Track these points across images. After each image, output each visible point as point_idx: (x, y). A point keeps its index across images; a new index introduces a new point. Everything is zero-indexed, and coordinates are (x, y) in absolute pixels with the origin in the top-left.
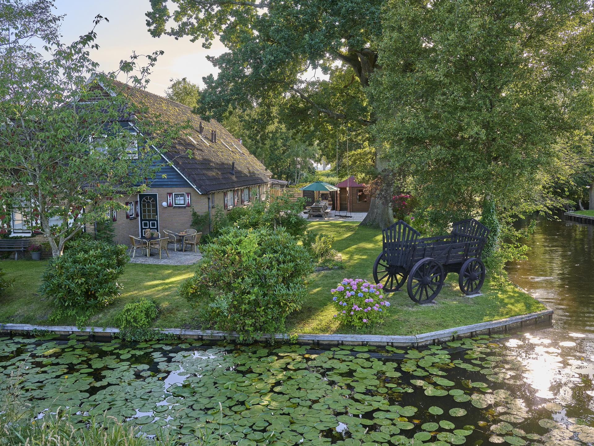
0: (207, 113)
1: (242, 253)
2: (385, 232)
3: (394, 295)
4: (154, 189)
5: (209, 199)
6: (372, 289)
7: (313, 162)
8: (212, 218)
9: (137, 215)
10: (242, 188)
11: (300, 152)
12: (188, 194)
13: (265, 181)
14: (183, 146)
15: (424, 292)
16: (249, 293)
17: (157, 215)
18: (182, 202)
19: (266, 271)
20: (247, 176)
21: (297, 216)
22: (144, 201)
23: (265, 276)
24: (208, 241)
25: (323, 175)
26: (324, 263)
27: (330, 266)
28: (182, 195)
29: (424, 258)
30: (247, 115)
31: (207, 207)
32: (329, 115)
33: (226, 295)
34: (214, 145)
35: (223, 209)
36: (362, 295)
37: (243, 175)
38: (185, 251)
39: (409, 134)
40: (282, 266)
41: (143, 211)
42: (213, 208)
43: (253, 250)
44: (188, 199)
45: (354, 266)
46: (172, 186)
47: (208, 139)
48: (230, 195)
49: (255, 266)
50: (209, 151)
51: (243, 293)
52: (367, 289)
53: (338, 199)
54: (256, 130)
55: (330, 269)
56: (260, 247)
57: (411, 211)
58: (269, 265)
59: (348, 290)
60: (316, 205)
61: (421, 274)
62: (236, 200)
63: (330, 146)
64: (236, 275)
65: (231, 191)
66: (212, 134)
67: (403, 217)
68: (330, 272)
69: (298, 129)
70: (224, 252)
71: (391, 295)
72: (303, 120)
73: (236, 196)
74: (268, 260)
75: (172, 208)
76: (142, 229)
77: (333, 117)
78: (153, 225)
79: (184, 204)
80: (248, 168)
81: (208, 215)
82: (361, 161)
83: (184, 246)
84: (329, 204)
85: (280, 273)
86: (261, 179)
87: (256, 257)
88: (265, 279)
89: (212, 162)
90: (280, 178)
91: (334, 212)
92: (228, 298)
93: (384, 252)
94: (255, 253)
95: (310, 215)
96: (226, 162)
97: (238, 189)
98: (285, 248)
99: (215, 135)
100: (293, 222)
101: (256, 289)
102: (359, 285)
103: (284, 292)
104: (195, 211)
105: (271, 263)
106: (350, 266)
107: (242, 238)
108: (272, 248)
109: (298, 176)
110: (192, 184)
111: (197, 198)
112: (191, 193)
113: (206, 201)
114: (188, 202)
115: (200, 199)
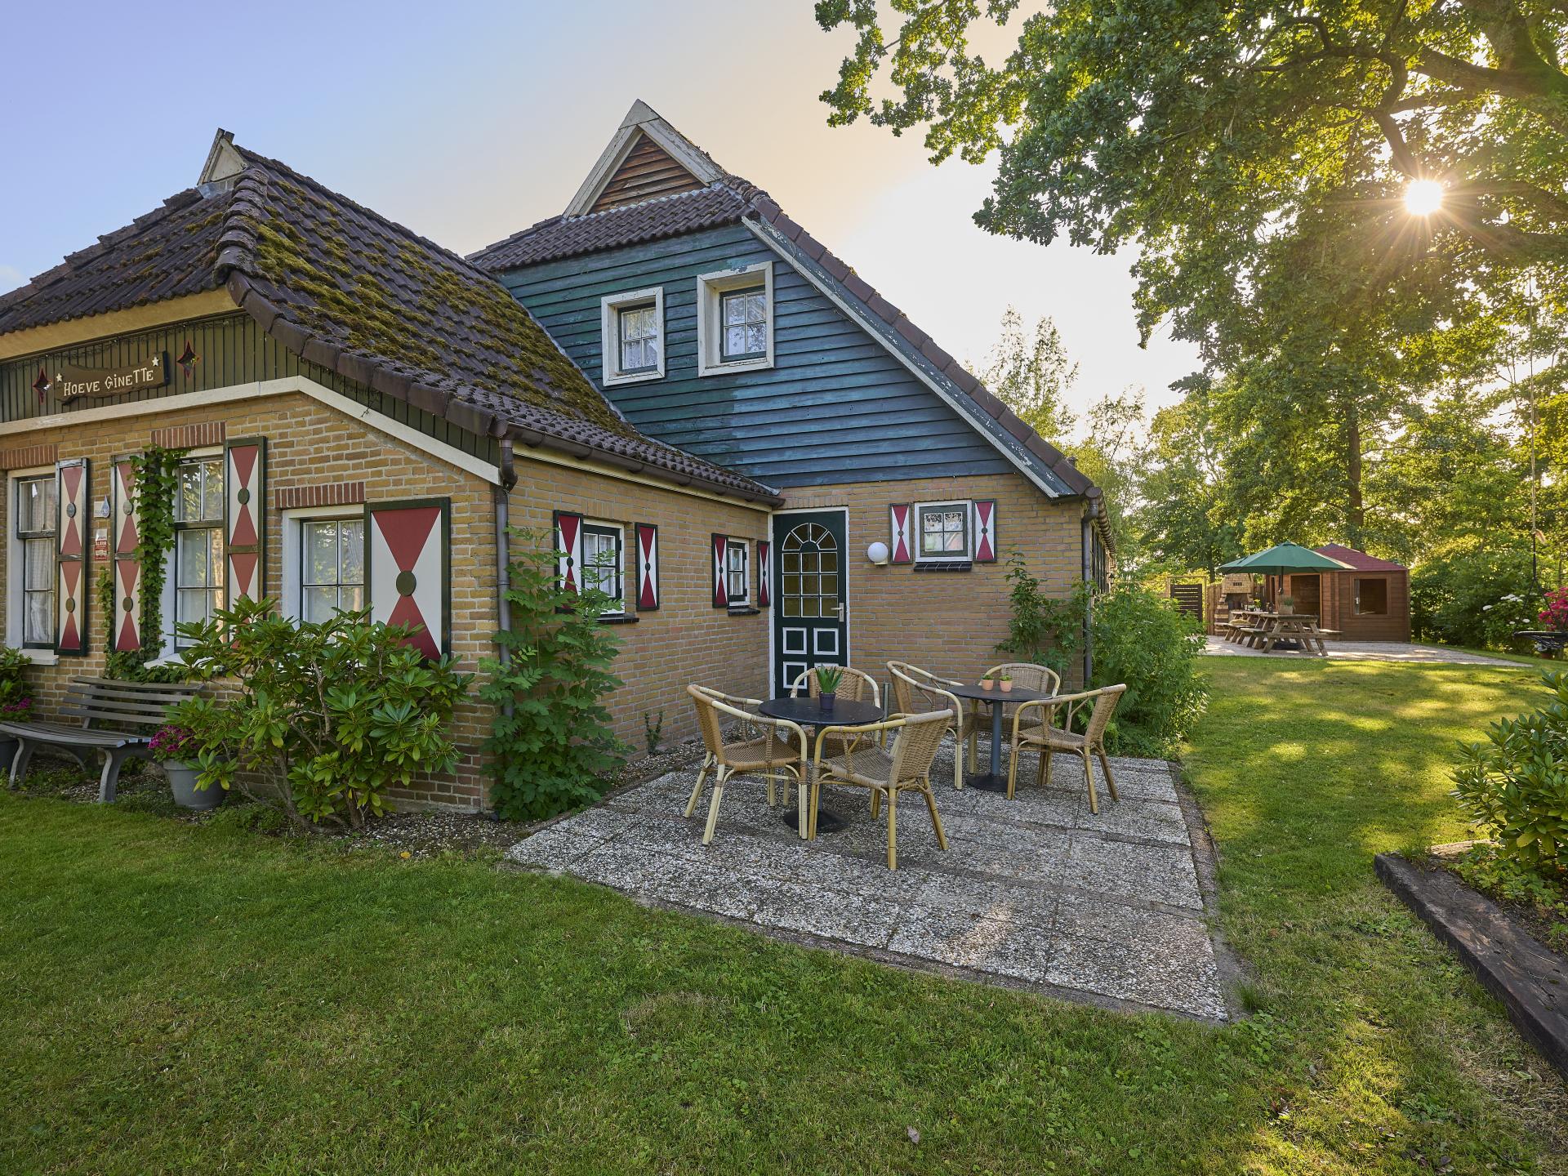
4: (836, 491)
5: (1084, 522)
9: (763, 601)
12: (984, 505)
17: (842, 599)
18: (955, 544)
22: (792, 543)
28: (957, 512)
41: (787, 584)
44: (984, 530)
46: (909, 473)
75: (909, 570)
76: (780, 658)
78: (826, 642)
79: (964, 553)
110: (1013, 451)
111: (1025, 521)
112: (1001, 501)
113: (1073, 533)
114: (985, 539)
115: (1044, 527)
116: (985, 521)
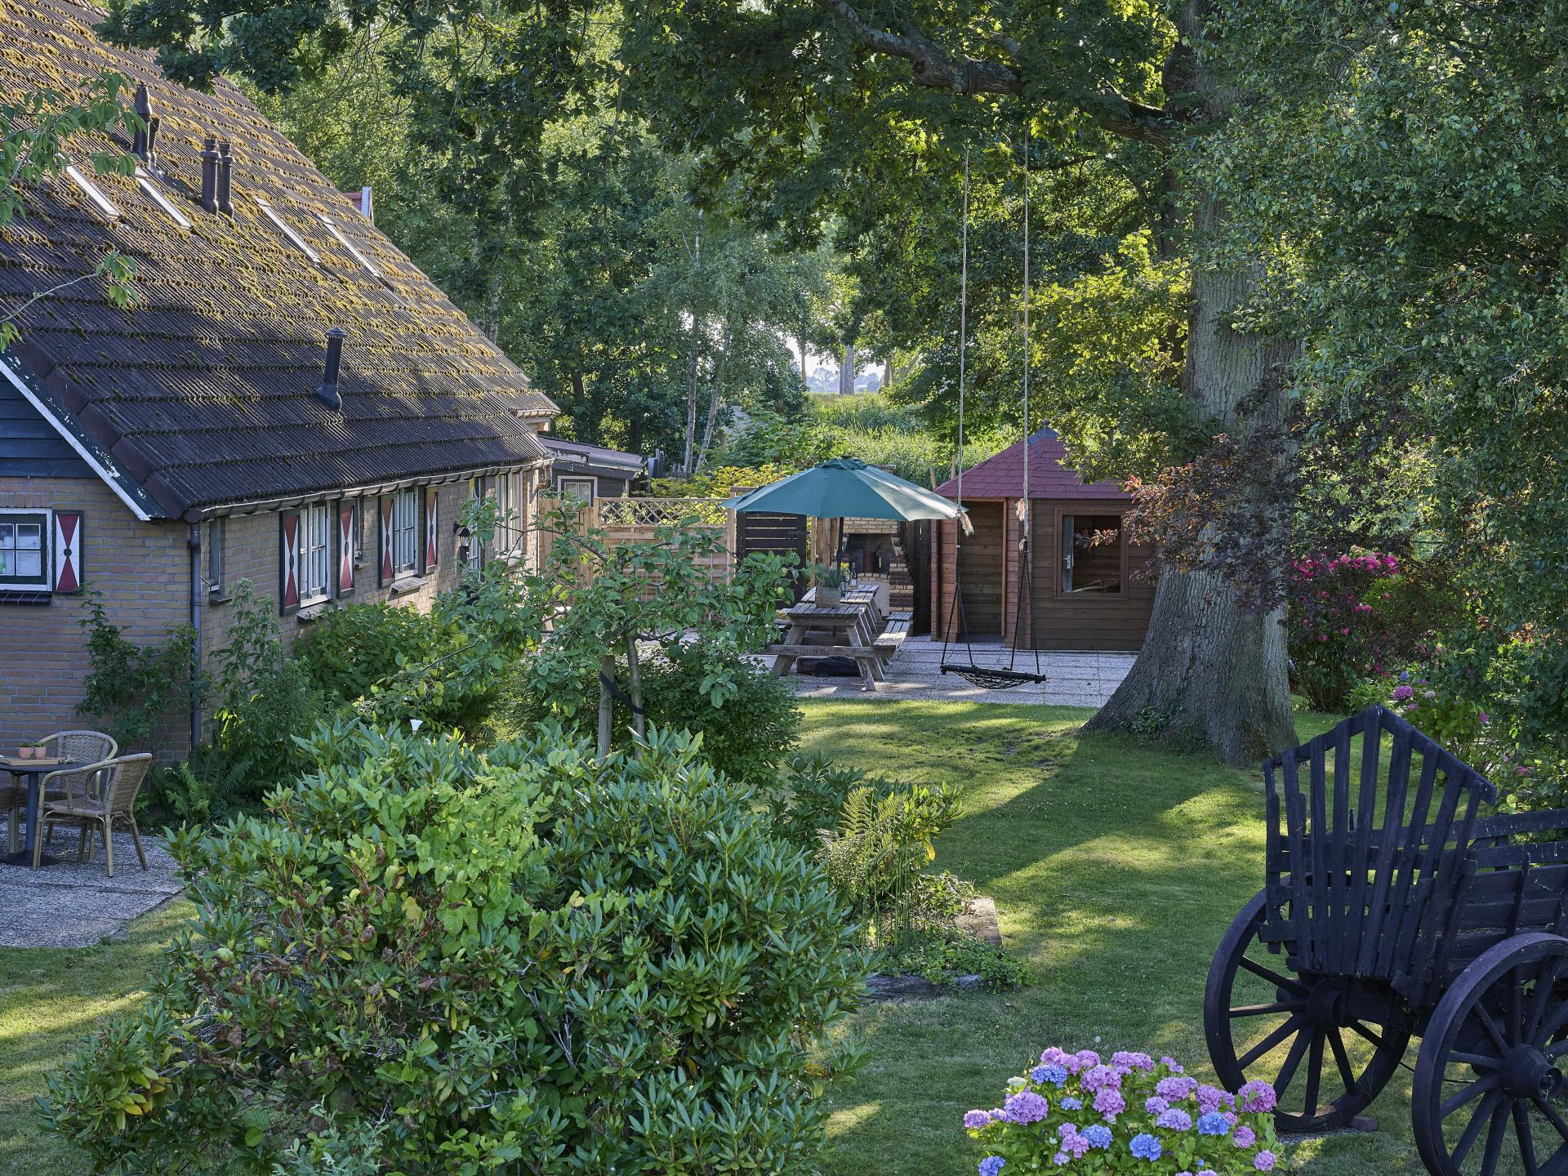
0: (197, 41)
1: (440, 879)
2: (1278, 774)
3: (1326, 1150)
5: (193, 549)
6: (1212, 1116)
7: (792, 344)
8: (213, 668)
10: (387, 487)
11: (721, 282)
12: (68, 518)
13: (519, 450)
14: (41, 225)
15: (1510, 1139)
16: (481, 1122)
18: (30, 566)
19: (583, 992)
20: (411, 418)
21: (733, 664)
23: (577, 1023)
24: (181, 806)
25: (844, 422)
26: (894, 951)
27: (932, 970)
28: (32, 525)
29: (1510, 934)
30: (438, 54)
31: (185, 603)
32: (919, 68)
33: (343, 1133)
34: (215, 225)
35: (273, 616)
36: (1158, 1147)
37: (384, 410)
38: (46, 862)
39: (1431, 198)
40: (679, 963)
42: (214, 604)
43: (510, 863)
44: (67, 551)
45: (1073, 974)
47: (181, 187)
48: (313, 530)
49: (519, 959)
50: (193, 264)
51: (446, 1122)
52: (1183, 1115)
53: (950, 566)
54: (487, 146)
55: (933, 990)
56: (549, 849)
57: (1407, 653)
58: (605, 956)
59: (1069, 1116)
60: (819, 602)
61: (1497, 1028)
62: (347, 561)
63: (910, 252)
64: (406, 1016)
65: (320, 503)
66: (209, 160)
67: (1344, 685)
68: (933, 1005)
69: (736, 145)
70: (337, 874)
71: (1308, 1154)
72: (764, 93)
73: (347, 540)
74: (597, 931)
77: (944, 83)
79: (41, 580)
80: (415, 372)
81: (186, 646)
82: (1100, 348)
83: (42, 830)
84: (895, 601)
85: (668, 1006)
86: (495, 440)
87: (526, 907)
88: (579, 1038)
89: (211, 324)
90: (588, 432)
91: (925, 644)
92: (358, 1150)
93: (1275, 891)
94: (519, 883)
95: (785, 659)
96: (290, 329)
97: (361, 497)
98: (697, 855)
99: (227, 162)
100: (717, 702)
101: (521, 1101)
102: (1134, 1090)
103: (690, 1118)
104: (115, 616)
105: (614, 945)
106: (1049, 976)
107: (444, 789)
108: (617, 857)
109: (700, 427)
110: (97, 458)
111: (120, 542)
112: (89, 513)
113: (177, 560)
114: (68, 564)
115: (142, 551)
116: (68, 540)
